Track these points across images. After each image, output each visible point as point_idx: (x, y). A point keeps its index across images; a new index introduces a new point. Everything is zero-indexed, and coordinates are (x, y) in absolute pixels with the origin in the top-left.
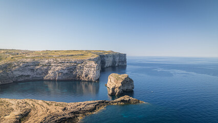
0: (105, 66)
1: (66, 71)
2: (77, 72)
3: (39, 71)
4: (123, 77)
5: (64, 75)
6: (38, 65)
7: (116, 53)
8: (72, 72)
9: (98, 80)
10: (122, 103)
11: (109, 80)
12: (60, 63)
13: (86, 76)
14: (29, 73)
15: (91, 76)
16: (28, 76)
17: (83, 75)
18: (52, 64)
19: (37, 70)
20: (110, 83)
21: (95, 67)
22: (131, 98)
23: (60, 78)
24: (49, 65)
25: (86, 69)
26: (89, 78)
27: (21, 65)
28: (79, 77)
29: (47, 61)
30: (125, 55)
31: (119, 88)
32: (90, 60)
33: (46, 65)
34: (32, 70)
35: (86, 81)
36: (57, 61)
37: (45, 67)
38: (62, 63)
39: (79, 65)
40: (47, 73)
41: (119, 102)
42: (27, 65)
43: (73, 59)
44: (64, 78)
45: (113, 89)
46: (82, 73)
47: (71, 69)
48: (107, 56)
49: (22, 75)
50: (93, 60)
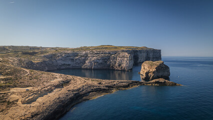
0: (139, 62)
1: (101, 61)
2: (111, 62)
3: (77, 61)
5: (99, 64)
6: (77, 56)
7: (150, 49)
8: (106, 62)
9: (131, 69)
10: (156, 85)
11: (143, 67)
12: (96, 54)
13: (119, 65)
14: (69, 63)
15: (124, 65)
16: (69, 65)
17: (117, 65)
18: (89, 55)
19: (76, 60)
20: (144, 70)
21: (128, 57)
23: (96, 67)
24: (86, 56)
25: (119, 59)
26: (122, 67)
27: (63, 55)
28: (112, 67)
29: (84, 52)
30: (160, 51)
31: (154, 72)
32: (123, 51)
33: (83, 56)
34: (72, 60)
35: (119, 70)
36: (93, 52)
37: (83, 58)
38: (98, 54)
39: (113, 56)
40: (85, 62)
41: (153, 83)
42: (68, 56)
43: (107, 51)
44: (99, 67)
45: (147, 74)
46: (115, 62)
47: (106, 59)
48: (140, 51)
49: (64, 64)
50: (126, 51)
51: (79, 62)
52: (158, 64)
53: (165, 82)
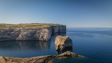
0: (55, 32)
1: (30, 35)
2: (36, 36)
4: (65, 38)
5: (28, 37)
6: (13, 31)
7: (61, 25)
8: (33, 35)
9: (50, 40)
10: (65, 57)
11: (56, 40)
12: (26, 30)
13: (42, 37)
14: (7, 36)
15: (45, 37)
16: (6, 38)
17: (40, 37)
18: (21, 31)
19: (12, 34)
20: (57, 42)
21: (48, 32)
22: (71, 53)
23: (26, 39)
24: (20, 31)
25: (42, 33)
26: (44, 39)
27: (2, 31)
28: (38, 39)
29: (18, 29)
30: (65, 26)
31: (63, 45)
32: (45, 28)
33: (17, 32)
34: (9, 34)
35: (42, 41)
36: (25, 29)
37: (17, 33)
38: (28, 30)
39: (38, 31)
40: (18, 36)
41: (63, 56)
42: (6, 32)
43: (34, 28)
44: (29, 39)
45: (59, 46)
46: (40, 36)
47: (33, 34)
48: (55, 27)
49: (2, 38)
50: (47, 28)
51: (14, 36)
52: (66, 39)
53: (71, 54)
